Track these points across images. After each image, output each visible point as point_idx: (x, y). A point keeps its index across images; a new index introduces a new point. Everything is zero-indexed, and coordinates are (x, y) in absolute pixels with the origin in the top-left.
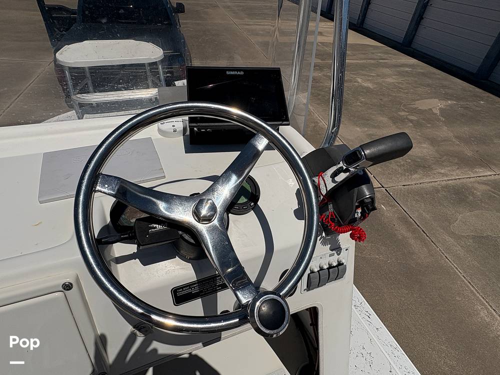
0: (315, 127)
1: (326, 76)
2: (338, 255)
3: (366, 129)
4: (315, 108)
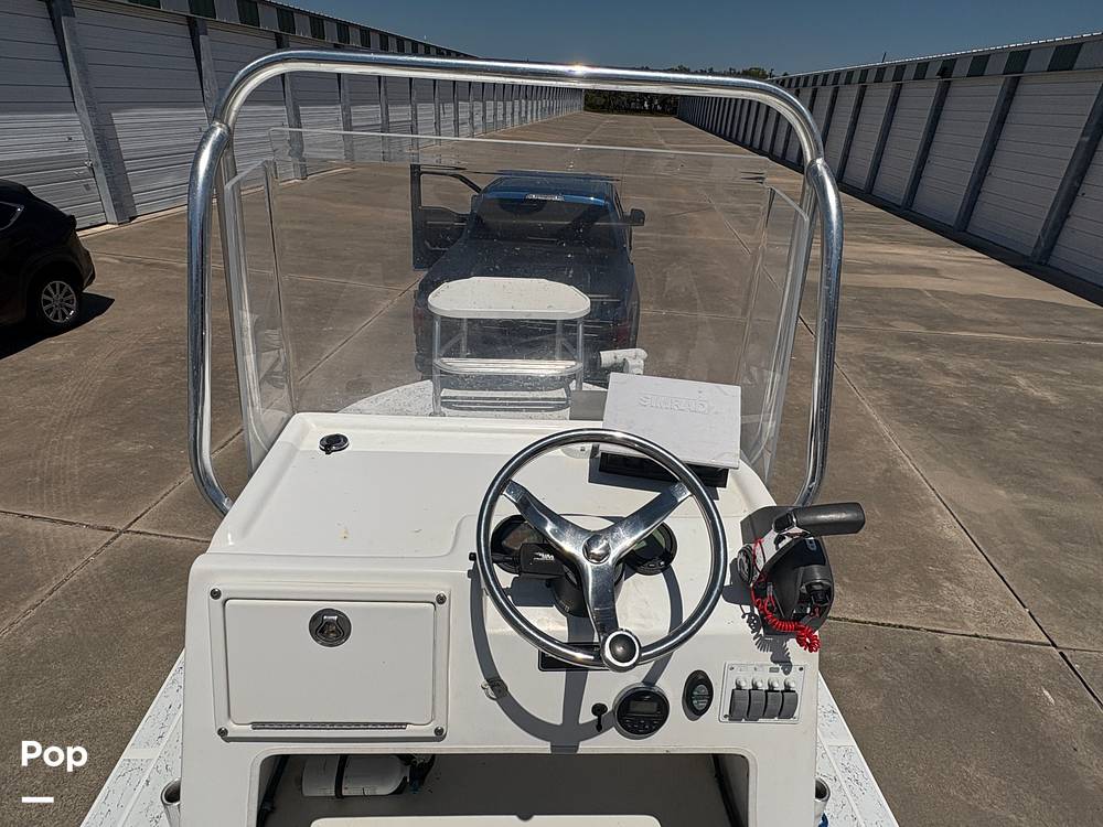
0: (887, 471)
1: (934, 363)
2: (786, 673)
3: (1025, 497)
4: (893, 429)
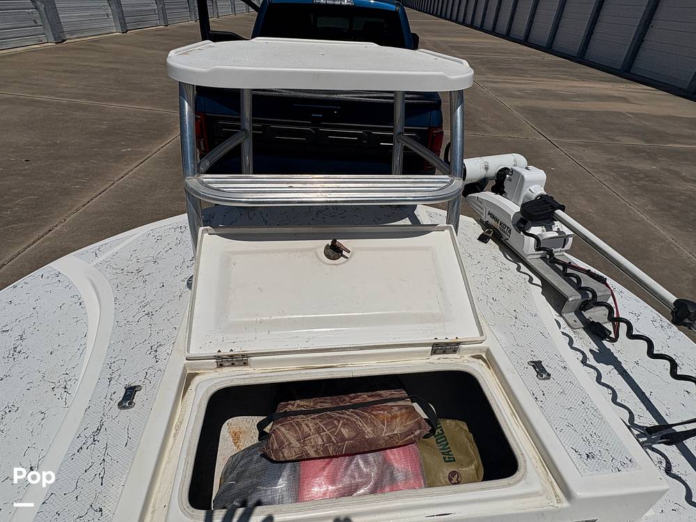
1: (669, 171)
4: (674, 235)
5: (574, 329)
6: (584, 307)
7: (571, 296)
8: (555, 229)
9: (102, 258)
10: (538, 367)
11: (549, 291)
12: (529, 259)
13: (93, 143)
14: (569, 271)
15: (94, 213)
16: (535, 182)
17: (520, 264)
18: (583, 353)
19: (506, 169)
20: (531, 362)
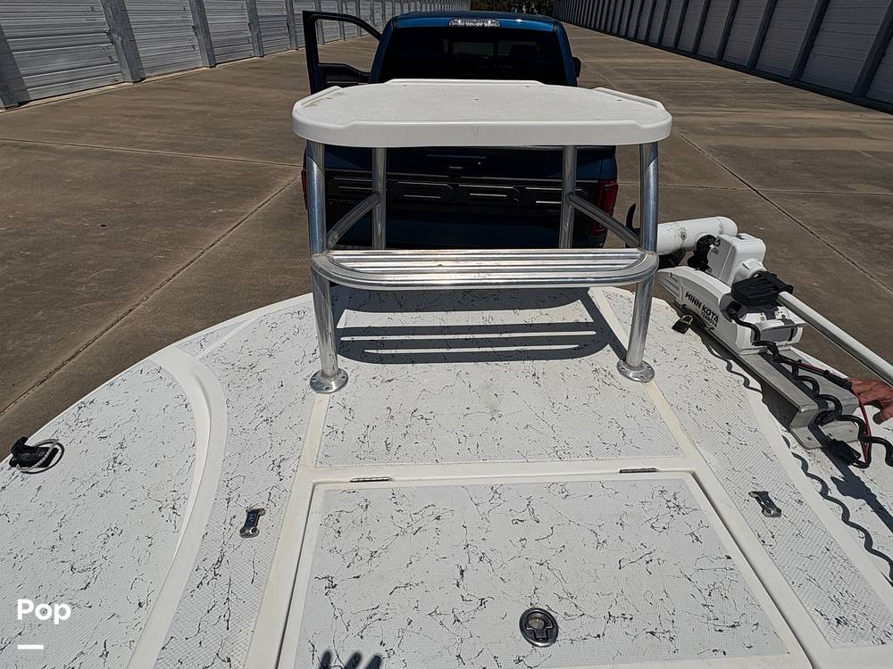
5: (809, 449)
6: (822, 420)
7: (803, 406)
8: (779, 316)
9: (208, 350)
10: (762, 498)
11: (773, 398)
12: (743, 355)
13: (178, 203)
14: (802, 373)
15: (180, 289)
16: (750, 255)
17: (731, 361)
18: (822, 482)
19: (709, 237)
20: (754, 492)
